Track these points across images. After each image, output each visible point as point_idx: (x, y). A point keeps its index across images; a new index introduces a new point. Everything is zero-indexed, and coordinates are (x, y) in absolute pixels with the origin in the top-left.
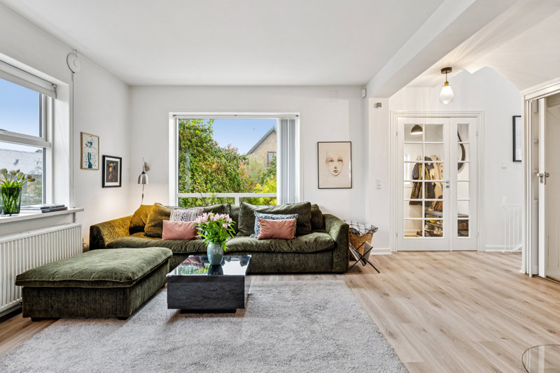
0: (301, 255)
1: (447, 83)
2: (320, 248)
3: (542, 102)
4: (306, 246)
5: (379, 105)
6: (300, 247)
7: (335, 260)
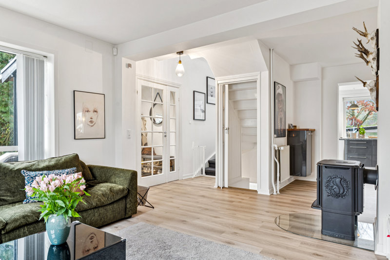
0: (100, 209)
1: (180, 61)
2: (118, 198)
3: (227, 86)
4: (104, 198)
5: (129, 66)
6: (99, 200)
7: (128, 206)
